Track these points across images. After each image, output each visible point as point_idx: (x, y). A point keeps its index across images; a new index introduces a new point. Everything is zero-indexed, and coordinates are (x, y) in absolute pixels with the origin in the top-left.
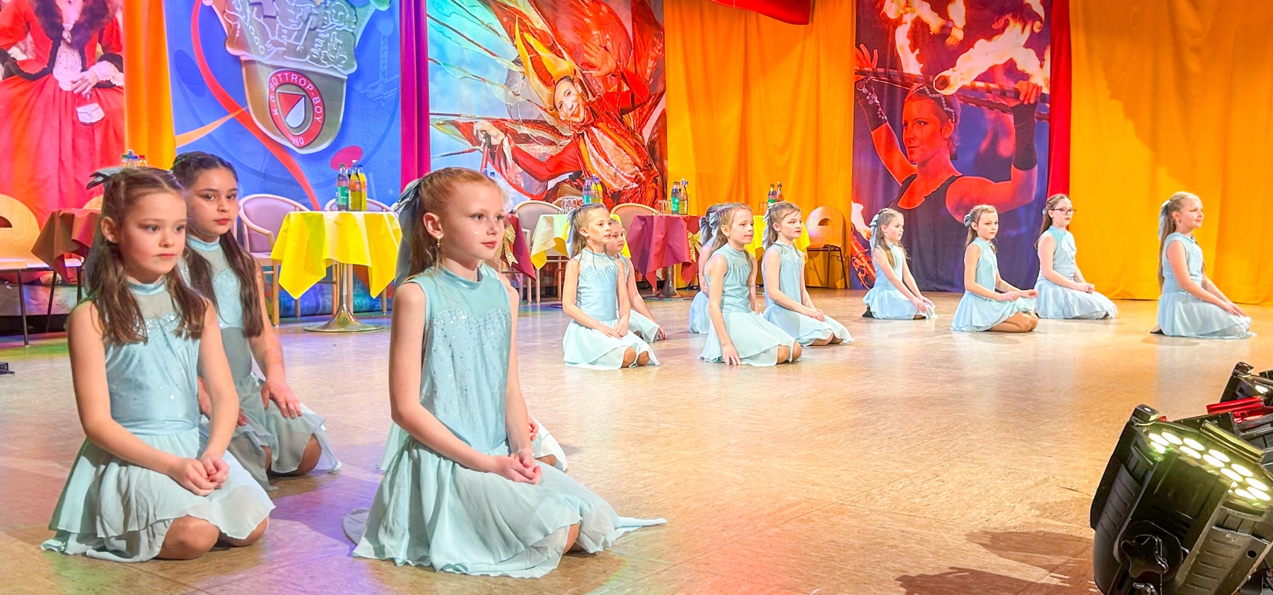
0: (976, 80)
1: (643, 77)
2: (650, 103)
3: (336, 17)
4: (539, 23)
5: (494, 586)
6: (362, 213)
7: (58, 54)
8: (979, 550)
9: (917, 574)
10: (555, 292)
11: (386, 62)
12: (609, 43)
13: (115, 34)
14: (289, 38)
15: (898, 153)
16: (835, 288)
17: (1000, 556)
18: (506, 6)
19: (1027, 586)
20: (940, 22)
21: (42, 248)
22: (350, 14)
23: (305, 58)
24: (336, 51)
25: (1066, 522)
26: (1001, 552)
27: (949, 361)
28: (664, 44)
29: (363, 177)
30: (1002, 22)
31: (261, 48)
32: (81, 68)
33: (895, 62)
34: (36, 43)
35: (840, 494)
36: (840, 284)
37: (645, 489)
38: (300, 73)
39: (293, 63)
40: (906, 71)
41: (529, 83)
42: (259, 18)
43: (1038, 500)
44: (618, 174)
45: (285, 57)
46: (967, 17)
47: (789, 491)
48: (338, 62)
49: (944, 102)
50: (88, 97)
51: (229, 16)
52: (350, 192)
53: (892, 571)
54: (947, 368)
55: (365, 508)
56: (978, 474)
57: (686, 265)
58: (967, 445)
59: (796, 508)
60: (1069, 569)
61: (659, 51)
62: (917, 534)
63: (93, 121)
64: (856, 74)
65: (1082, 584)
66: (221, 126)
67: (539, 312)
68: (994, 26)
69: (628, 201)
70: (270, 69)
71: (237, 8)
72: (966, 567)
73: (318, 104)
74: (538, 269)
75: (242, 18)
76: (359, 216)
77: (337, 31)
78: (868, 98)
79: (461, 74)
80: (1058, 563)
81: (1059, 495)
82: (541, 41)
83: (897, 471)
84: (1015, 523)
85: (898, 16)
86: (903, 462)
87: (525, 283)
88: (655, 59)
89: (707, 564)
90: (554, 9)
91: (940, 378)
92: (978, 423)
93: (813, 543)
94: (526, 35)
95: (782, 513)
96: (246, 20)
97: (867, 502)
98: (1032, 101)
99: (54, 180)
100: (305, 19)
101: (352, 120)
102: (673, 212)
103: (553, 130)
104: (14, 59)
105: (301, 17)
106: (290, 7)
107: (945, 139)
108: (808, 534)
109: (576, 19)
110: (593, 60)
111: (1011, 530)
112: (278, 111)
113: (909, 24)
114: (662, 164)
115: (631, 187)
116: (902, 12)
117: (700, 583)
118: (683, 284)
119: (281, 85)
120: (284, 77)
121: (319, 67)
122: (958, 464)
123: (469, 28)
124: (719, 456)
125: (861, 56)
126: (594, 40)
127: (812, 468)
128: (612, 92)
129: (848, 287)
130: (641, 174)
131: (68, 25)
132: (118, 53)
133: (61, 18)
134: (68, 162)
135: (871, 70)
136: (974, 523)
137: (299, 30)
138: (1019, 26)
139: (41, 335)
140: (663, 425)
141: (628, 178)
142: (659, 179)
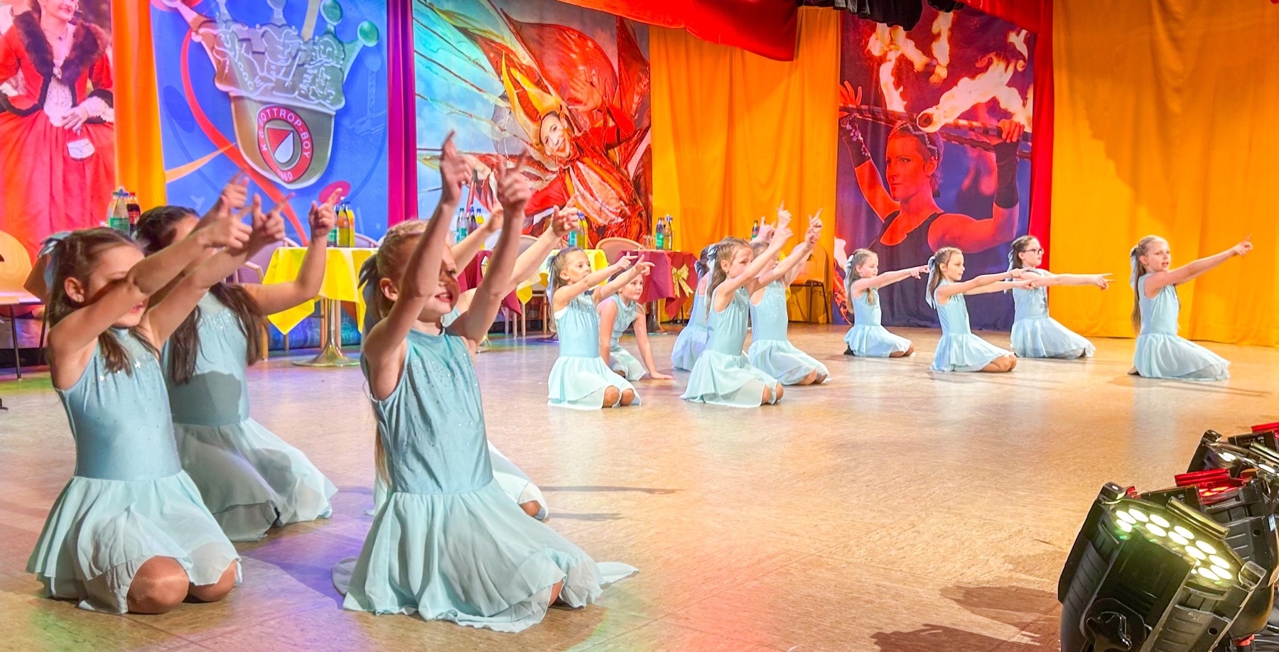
0: (959, 118)
1: (629, 111)
2: (635, 138)
3: (324, 52)
4: (525, 58)
5: (479, 641)
6: (350, 249)
7: (49, 90)
8: (953, 605)
9: (891, 631)
10: (540, 326)
11: (374, 98)
12: (595, 80)
13: (105, 71)
14: (278, 73)
15: (882, 190)
16: (817, 323)
17: (973, 612)
18: (493, 42)
19: (999, 645)
20: (925, 59)
21: (34, 284)
22: (339, 50)
23: (293, 93)
24: (324, 87)
25: (1038, 577)
26: (974, 608)
27: (926, 403)
28: (649, 79)
29: (351, 214)
30: (986, 60)
31: (250, 85)
32: (71, 104)
33: (879, 99)
34: (27, 79)
35: (818, 545)
36: (822, 319)
37: (628, 538)
38: (289, 109)
39: (281, 99)
40: (889, 108)
41: (515, 117)
42: (248, 54)
43: (1011, 554)
44: (603, 208)
45: (274, 92)
46: (951, 56)
47: (769, 542)
48: (325, 98)
49: (927, 139)
50: (79, 133)
51: (218, 52)
52: (338, 229)
53: (868, 628)
54: (926, 410)
55: (353, 557)
56: (953, 525)
57: (670, 300)
58: (944, 494)
59: (775, 560)
60: (1040, 627)
61: (645, 86)
62: (893, 588)
63: (85, 156)
64: (840, 110)
65: (1052, 642)
66: (209, 163)
67: (524, 347)
68: (978, 65)
69: (613, 236)
70: (259, 105)
71: (226, 44)
72: (939, 624)
73: (306, 140)
74: (524, 303)
75: (231, 54)
76: (347, 252)
77: (326, 67)
78: (852, 134)
79: (448, 110)
80: (1029, 621)
81: (1032, 548)
82: (527, 76)
83: (874, 522)
84: (988, 577)
85: (881, 54)
86: (881, 511)
87: (511, 316)
88: (641, 95)
89: (687, 619)
90: (541, 45)
91: (919, 421)
92: (955, 470)
93: (790, 597)
94: (512, 70)
95: (762, 565)
96: (235, 56)
97: (844, 554)
98: (1014, 140)
99: (46, 214)
100: (293, 54)
101: (341, 155)
102: (657, 248)
103: (539, 165)
104: (6, 95)
105: (290, 53)
106: (278, 43)
107: (928, 177)
108: (785, 588)
109: (561, 54)
110: (579, 96)
111: (984, 585)
112: (267, 146)
113: (893, 62)
114: (647, 199)
115: (616, 221)
116: (886, 49)
117: (680, 639)
118: (666, 318)
119: (269, 120)
120: (273, 112)
121: (307, 103)
122: (934, 513)
123: (457, 63)
124: (701, 504)
125: (845, 92)
126: (581, 75)
127: (791, 517)
128: (599, 128)
129: (830, 321)
130: (626, 209)
131: (59, 61)
132: (110, 89)
133: (51, 54)
134: (59, 197)
135: (855, 106)
136: (949, 577)
137: (287, 67)
138: (1002, 65)
139: (32, 368)
140: (646, 470)
141: (614, 213)
142: (644, 213)
